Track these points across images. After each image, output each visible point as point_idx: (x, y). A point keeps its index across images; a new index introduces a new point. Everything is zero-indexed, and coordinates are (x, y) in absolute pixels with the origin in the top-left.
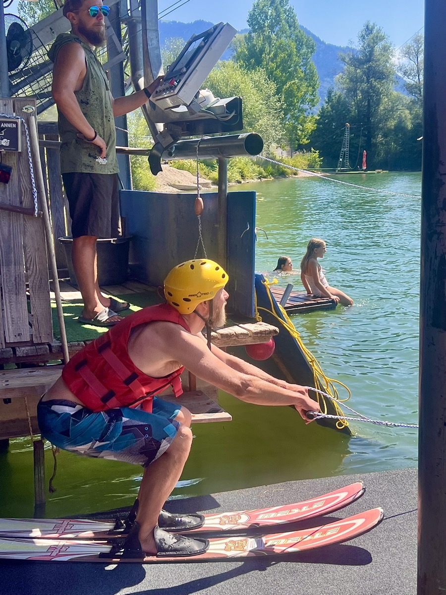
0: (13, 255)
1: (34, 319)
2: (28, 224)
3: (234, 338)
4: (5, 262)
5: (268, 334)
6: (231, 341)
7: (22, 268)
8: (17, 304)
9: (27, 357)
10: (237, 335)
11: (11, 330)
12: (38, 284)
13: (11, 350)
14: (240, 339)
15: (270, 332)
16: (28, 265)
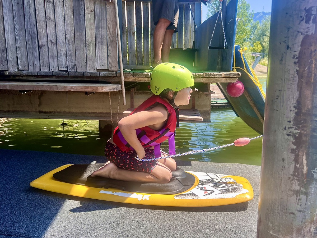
0: (101, 24)
1: (109, 58)
2: (108, 7)
3: (213, 77)
4: (97, 27)
5: (233, 75)
6: (212, 79)
7: (105, 31)
8: (102, 50)
9: (105, 77)
10: (214, 75)
11: (99, 63)
12: (111, 39)
13: (98, 73)
14: (217, 78)
15: (235, 75)
16: (107, 29)
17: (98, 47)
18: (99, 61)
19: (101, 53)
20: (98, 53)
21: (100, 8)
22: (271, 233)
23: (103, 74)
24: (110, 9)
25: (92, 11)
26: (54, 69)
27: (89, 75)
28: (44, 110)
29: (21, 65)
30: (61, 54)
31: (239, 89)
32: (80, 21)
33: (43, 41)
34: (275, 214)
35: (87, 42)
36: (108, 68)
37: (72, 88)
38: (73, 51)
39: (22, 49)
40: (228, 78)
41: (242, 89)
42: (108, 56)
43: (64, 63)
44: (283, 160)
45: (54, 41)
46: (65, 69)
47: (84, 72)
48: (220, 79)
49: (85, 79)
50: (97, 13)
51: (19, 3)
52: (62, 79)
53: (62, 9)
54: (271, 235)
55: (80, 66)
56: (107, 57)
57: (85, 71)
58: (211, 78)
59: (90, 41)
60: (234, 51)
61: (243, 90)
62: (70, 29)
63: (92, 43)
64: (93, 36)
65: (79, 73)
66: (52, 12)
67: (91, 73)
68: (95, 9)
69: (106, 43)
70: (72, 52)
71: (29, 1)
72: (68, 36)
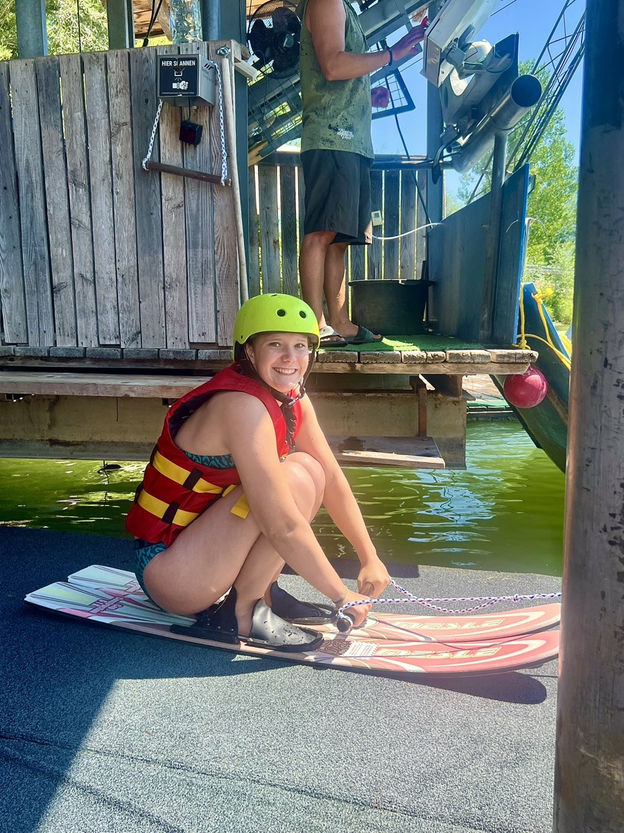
0: (200, 236)
1: (219, 316)
2: (217, 197)
3: (468, 361)
4: (191, 244)
5: (519, 358)
6: (466, 367)
7: (210, 253)
8: (202, 296)
9: (210, 361)
10: (472, 357)
11: (195, 327)
12: (225, 273)
13: (194, 351)
14: (478, 363)
15: (523, 356)
16: (216, 249)
17: (193, 292)
18: (195, 323)
19: (200, 303)
20: (194, 303)
21: (198, 199)
22: (583, 750)
23: (204, 354)
24: (221, 201)
25: (179, 206)
26: (89, 342)
27: (171, 356)
28: (61, 438)
29: (11, 333)
30: (105, 306)
31: (533, 388)
32: (151, 230)
33: (62, 276)
34: (590, 711)
35: (166, 279)
36: (217, 339)
37: (131, 388)
38: (133, 299)
39: (14, 295)
40: (506, 365)
41: (543, 388)
42: (216, 312)
43: (112, 328)
44: (603, 595)
45: (89, 276)
46: (113, 342)
47: (159, 349)
48: (487, 366)
49: (162, 366)
50: (191, 210)
51: (8, 187)
52: (106, 366)
53: (109, 202)
54: (583, 756)
55: (149, 335)
56: (213, 314)
57: (162, 347)
58: (465, 363)
59: (174, 276)
60: (521, 298)
61: (544, 390)
62: (127, 248)
63: (179, 282)
64: (181, 264)
65: (148, 351)
66: (85, 209)
67: (176, 352)
68: (187, 200)
69: (212, 281)
70: (132, 301)
71: (31, 182)
72: (122, 265)
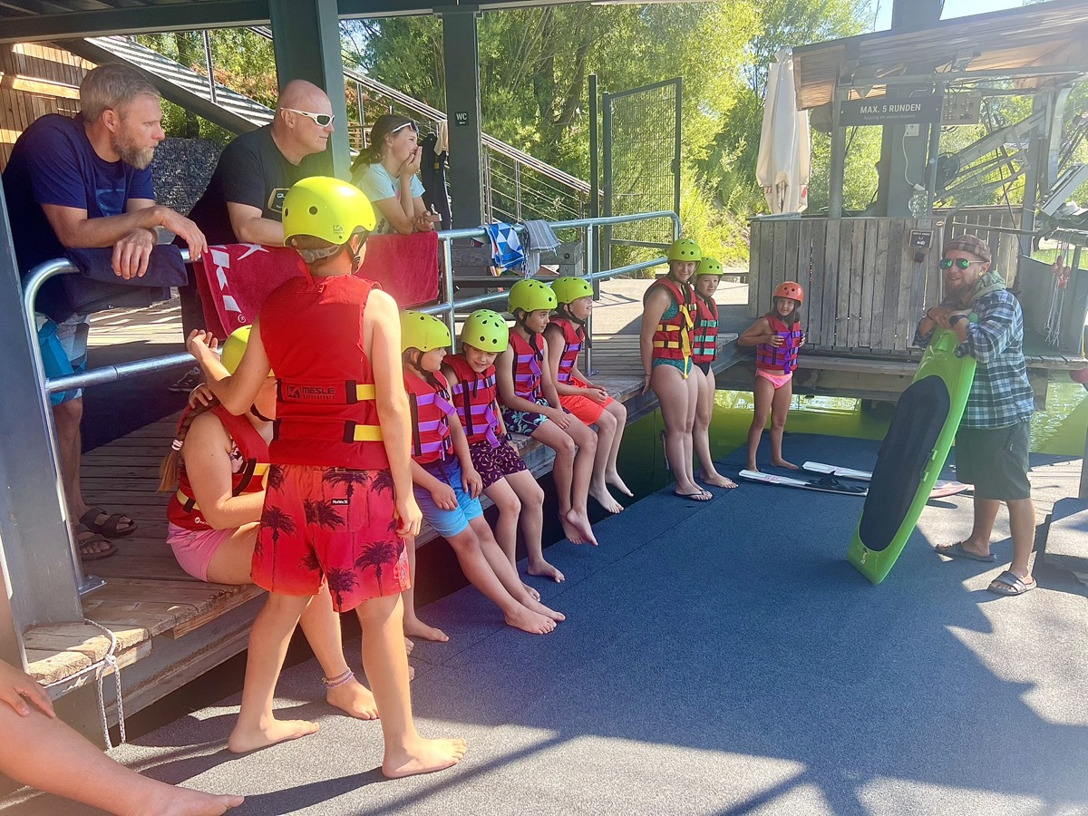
0: (918, 301)
3: (1053, 363)
5: (1080, 364)
10: (1055, 361)
14: (1059, 364)
21: (919, 285)
27: (897, 353)
29: (812, 339)
30: (864, 329)
32: (893, 297)
33: (843, 315)
39: (816, 322)
43: (866, 340)
46: (866, 346)
47: (891, 349)
50: (914, 290)
51: (819, 275)
52: (867, 357)
53: (872, 284)
55: (886, 343)
59: (902, 318)
62: (878, 303)
63: (905, 321)
64: (907, 313)
65: (884, 350)
66: (859, 286)
68: (913, 285)
70: (878, 328)
71: (832, 273)
72: (875, 312)
